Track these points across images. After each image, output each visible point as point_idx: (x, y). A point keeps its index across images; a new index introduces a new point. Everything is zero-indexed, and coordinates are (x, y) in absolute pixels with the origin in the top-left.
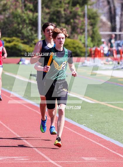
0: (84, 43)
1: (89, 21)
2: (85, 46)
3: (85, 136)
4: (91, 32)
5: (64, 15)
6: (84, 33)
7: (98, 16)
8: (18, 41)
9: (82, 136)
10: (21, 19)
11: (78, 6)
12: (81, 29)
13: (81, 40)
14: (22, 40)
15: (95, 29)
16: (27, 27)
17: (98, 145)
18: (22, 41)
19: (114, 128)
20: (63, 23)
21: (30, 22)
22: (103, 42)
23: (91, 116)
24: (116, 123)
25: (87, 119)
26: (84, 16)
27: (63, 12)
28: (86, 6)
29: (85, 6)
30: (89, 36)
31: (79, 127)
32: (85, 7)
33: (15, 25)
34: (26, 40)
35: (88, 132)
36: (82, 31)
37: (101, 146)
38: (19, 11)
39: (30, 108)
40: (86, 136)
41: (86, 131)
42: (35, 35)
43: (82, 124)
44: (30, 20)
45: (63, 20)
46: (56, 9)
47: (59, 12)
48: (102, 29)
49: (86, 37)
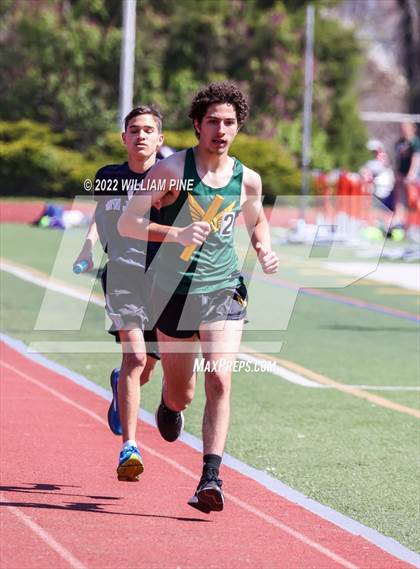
0: (298, 155)
1: (321, 67)
2: (300, 165)
3: (270, 513)
4: (327, 113)
5: (222, 43)
6: (299, 114)
7: (356, 51)
8: (40, 137)
9: (258, 513)
10: (56, 51)
11: (280, 8)
12: (288, 97)
13: (286, 141)
14: (57, 131)
15: (343, 102)
16: (78, 82)
17: (314, 550)
18: (58, 138)
19: (385, 486)
20: (218, 70)
21: (92, 62)
22: (375, 154)
23: (300, 436)
24: (395, 468)
25: (283, 448)
26: (301, 48)
27: (220, 31)
28: (310, 10)
29: (305, 9)
30: (317, 125)
31: (250, 479)
32: (305, 14)
33: (33, 73)
34: (70, 134)
35: (281, 499)
36: (292, 105)
37: (325, 556)
38: (50, 18)
39: (65, 399)
40: (273, 515)
41: (273, 494)
42: (108, 115)
43: (260, 469)
44: (89, 54)
45: (221, 61)
46: (193, 15)
47: (204, 29)
48: (371, 101)
49: (307, 130)
